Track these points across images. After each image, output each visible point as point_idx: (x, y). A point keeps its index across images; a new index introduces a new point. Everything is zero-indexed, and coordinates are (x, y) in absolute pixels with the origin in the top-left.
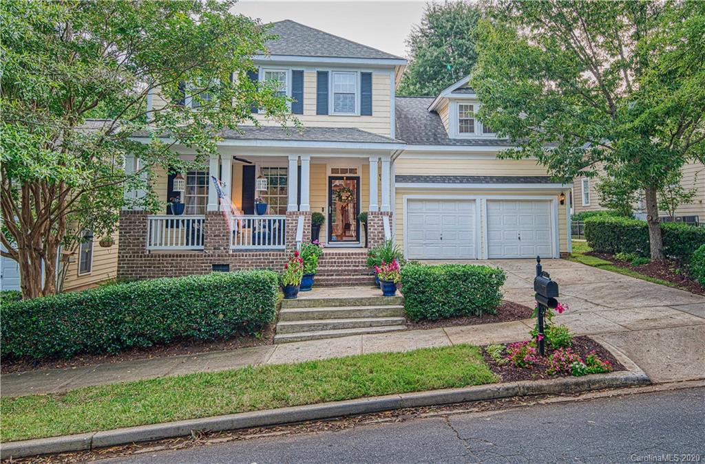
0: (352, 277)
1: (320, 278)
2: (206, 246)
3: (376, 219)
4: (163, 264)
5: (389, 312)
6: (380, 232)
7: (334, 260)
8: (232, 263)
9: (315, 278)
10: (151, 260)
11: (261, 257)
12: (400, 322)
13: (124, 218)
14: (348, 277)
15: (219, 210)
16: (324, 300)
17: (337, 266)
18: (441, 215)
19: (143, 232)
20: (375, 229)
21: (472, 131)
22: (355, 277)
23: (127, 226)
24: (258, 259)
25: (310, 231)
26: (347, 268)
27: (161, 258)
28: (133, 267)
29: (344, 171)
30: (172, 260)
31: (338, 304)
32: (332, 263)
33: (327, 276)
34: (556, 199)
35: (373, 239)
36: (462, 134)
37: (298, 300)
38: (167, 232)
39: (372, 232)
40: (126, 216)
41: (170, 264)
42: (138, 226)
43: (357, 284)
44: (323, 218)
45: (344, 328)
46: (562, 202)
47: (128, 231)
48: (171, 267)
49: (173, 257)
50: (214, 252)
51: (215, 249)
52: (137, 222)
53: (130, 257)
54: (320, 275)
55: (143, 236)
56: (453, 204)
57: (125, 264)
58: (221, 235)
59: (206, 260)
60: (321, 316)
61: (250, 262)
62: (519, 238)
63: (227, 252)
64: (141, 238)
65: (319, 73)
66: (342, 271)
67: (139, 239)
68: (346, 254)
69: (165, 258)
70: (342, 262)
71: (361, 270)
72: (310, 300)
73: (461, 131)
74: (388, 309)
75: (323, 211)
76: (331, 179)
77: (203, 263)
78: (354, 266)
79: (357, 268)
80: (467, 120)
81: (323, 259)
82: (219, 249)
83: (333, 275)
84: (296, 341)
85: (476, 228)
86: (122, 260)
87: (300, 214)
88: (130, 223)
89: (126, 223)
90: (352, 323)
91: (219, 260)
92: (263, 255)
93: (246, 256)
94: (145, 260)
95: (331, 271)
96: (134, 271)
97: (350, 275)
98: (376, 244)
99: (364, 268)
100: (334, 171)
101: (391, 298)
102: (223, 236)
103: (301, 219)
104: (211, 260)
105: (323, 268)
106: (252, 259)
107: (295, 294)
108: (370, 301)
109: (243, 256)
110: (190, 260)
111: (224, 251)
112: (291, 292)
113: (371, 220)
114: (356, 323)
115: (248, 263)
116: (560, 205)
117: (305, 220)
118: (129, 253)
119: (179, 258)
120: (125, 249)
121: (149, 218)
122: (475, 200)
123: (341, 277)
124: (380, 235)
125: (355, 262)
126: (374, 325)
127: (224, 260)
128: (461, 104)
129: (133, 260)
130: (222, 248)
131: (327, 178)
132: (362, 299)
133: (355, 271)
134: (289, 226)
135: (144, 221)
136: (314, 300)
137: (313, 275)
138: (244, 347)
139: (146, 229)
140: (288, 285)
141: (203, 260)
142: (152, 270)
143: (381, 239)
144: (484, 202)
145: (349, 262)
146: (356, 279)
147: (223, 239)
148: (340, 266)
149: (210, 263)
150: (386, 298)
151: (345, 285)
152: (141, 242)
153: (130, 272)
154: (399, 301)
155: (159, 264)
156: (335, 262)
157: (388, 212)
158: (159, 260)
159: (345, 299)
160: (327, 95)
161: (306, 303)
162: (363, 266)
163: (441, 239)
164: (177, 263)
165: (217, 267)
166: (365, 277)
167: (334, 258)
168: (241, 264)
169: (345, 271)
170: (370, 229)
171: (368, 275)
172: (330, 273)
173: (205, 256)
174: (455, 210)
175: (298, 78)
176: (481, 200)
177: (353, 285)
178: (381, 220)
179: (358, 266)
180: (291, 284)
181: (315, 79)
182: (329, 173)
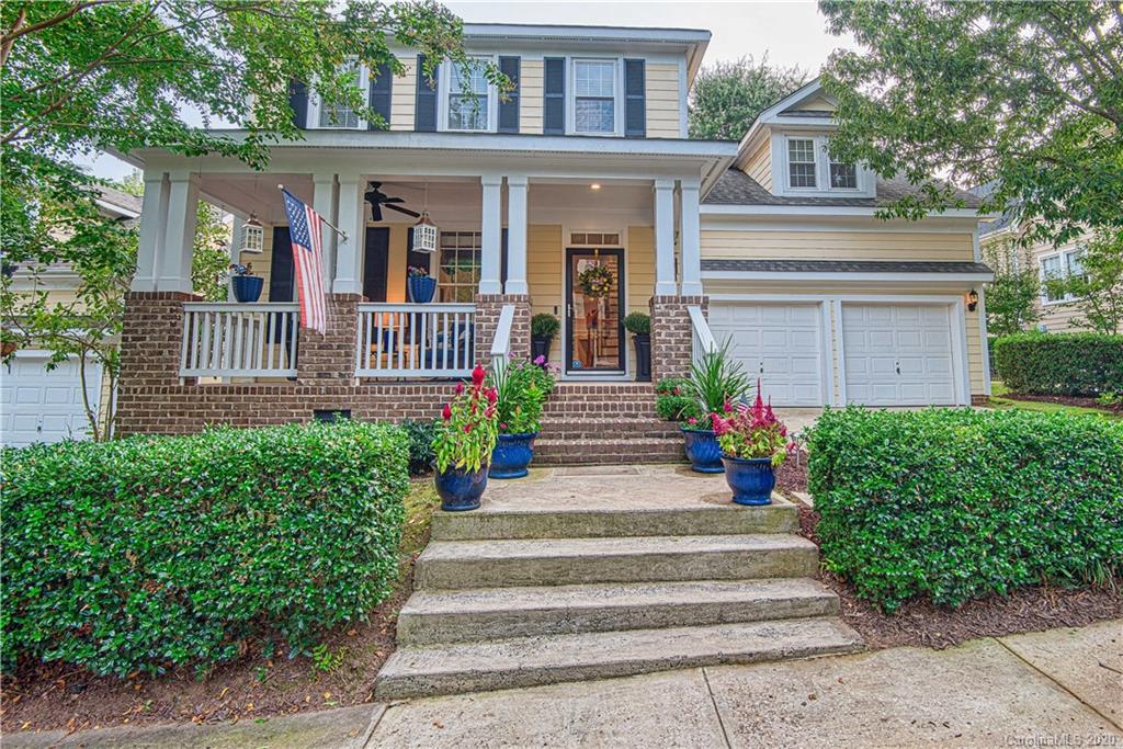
0: (624, 442)
1: (549, 443)
2: (301, 369)
3: (673, 313)
4: (209, 407)
5: (769, 562)
6: (682, 342)
7: (580, 402)
8: (357, 406)
9: (538, 442)
10: (183, 399)
11: (421, 394)
12: (821, 607)
13: (132, 308)
14: (615, 442)
15: (331, 290)
16: (559, 515)
17: (588, 416)
18: (760, 329)
19: (171, 338)
20: (671, 335)
21: (813, 184)
22: (631, 442)
23: (138, 325)
24: (413, 399)
25: (529, 337)
26: (611, 420)
27: (205, 395)
28: (147, 414)
29: (595, 238)
30: (228, 399)
31: (601, 530)
32: (576, 407)
33: (566, 438)
34: (961, 302)
35: (666, 356)
36: (795, 189)
37: (481, 516)
38: (266, 351)
39: (664, 342)
40: (138, 303)
41: (224, 407)
42: (160, 324)
43: (638, 458)
44: (556, 325)
45: (629, 628)
46: (972, 307)
47: (140, 334)
48: (226, 414)
49: (231, 392)
50: (318, 384)
51: (320, 376)
52: (160, 315)
53: (142, 391)
54: (551, 437)
55: (168, 346)
56: (782, 310)
57: (132, 406)
58: (335, 345)
59: (302, 399)
60: (550, 574)
61: (396, 404)
62: (898, 370)
63: (346, 383)
64: (166, 351)
65: (548, 61)
66: (600, 426)
67: (161, 353)
68: (606, 390)
69: (212, 396)
70: (599, 407)
71: (641, 424)
72: (515, 516)
73: (793, 185)
74: (765, 553)
75: (556, 313)
76: (571, 253)
77: (295, 407)
78: (626, 415)
79: (635, 421)
80: (803, 165)
81: (556, 399)
82: (330, 376)
83: (578, 436)
84: (458, 692)
85: (824, 353)
86: (125, 399)
87: (506, 299)
88: (145, 318)
89: (138, 317)
90: (655, 607)
91: (329, 400)
92: (425, 390)
93: (387, 392)
94: (173, 399)
95: (575, 426)
96: (148, 422)
97: (619, 436)
98: (672, 367)
99: (651, 420)
100: (575, 238)
101: (761, 512)
102: (339, 347)
103: (508, 312)
104: (311, 400)
105: (556, 421)
106: (399, 400)
107: (473, 497)
108: (700, 523)
109: (380, 392)
110: (266, 400)
111: (341, 381)
112: (462, 491)
113: (662, 314)
114: (671, 608)
115: (390, 407)
116: (968, 312)
117: (516, 313)
118: (139, 383)
119: (243, 396)
120: (132, 375)
121: (187, 309)
122: (819, 304)
123: (599, 442)
124: (682, 347)
125: (629, 407)
126: (733, 615)
127: (339, 400)
128: (792, 138)
129: (149, 399)
130: (336, 374)
131: (564, 252)
132: (675, 513)
133: (631, 427)
134: (481, 326)
135: (174, 316)
136: (528, 515)
137: (533, 437)
138: (265, 710)
139: (178, 331)
140: (450, 468)
141: (294, 400)
142: (186, 422)
143: (686, 356)
144: (837, 307)
145: (614, 407)
146: (636, 448)
147: (339, 355)
148: (594, 416)
149: (310, 407)
150: (747, 512)
151: (609, 461)
152: (167, 360)
153: (140, 425)
154: (788, 521)
155: (201, 407)
156: (584, 407)
157: (698, 298)
158: (202, 400)
159: (623, 514)
160: (562, 100)
161: (506, 524)
162: (647, 416)
163: (762, 371)
164: (238, 406)
165: (325, 415)
166: (656, 441)
167: (581, 398)
168: (376, 410)
169: (607, 426)
170: (660, 334)
171: (660, 436)
172: (573, 432)
173: (299, 392)
174: (784, 321)
175: (510, 68)
176: (832, 303)
177: (630, 461)
178: (682, 314)
179: (635, 416)
180: (459, 465)
181: (541, 73)
182: (567, 243)
